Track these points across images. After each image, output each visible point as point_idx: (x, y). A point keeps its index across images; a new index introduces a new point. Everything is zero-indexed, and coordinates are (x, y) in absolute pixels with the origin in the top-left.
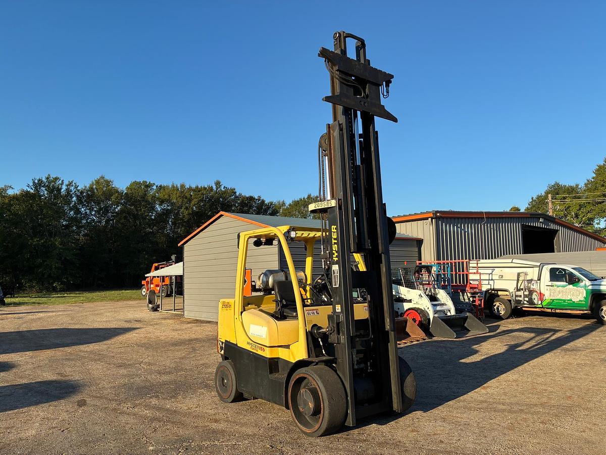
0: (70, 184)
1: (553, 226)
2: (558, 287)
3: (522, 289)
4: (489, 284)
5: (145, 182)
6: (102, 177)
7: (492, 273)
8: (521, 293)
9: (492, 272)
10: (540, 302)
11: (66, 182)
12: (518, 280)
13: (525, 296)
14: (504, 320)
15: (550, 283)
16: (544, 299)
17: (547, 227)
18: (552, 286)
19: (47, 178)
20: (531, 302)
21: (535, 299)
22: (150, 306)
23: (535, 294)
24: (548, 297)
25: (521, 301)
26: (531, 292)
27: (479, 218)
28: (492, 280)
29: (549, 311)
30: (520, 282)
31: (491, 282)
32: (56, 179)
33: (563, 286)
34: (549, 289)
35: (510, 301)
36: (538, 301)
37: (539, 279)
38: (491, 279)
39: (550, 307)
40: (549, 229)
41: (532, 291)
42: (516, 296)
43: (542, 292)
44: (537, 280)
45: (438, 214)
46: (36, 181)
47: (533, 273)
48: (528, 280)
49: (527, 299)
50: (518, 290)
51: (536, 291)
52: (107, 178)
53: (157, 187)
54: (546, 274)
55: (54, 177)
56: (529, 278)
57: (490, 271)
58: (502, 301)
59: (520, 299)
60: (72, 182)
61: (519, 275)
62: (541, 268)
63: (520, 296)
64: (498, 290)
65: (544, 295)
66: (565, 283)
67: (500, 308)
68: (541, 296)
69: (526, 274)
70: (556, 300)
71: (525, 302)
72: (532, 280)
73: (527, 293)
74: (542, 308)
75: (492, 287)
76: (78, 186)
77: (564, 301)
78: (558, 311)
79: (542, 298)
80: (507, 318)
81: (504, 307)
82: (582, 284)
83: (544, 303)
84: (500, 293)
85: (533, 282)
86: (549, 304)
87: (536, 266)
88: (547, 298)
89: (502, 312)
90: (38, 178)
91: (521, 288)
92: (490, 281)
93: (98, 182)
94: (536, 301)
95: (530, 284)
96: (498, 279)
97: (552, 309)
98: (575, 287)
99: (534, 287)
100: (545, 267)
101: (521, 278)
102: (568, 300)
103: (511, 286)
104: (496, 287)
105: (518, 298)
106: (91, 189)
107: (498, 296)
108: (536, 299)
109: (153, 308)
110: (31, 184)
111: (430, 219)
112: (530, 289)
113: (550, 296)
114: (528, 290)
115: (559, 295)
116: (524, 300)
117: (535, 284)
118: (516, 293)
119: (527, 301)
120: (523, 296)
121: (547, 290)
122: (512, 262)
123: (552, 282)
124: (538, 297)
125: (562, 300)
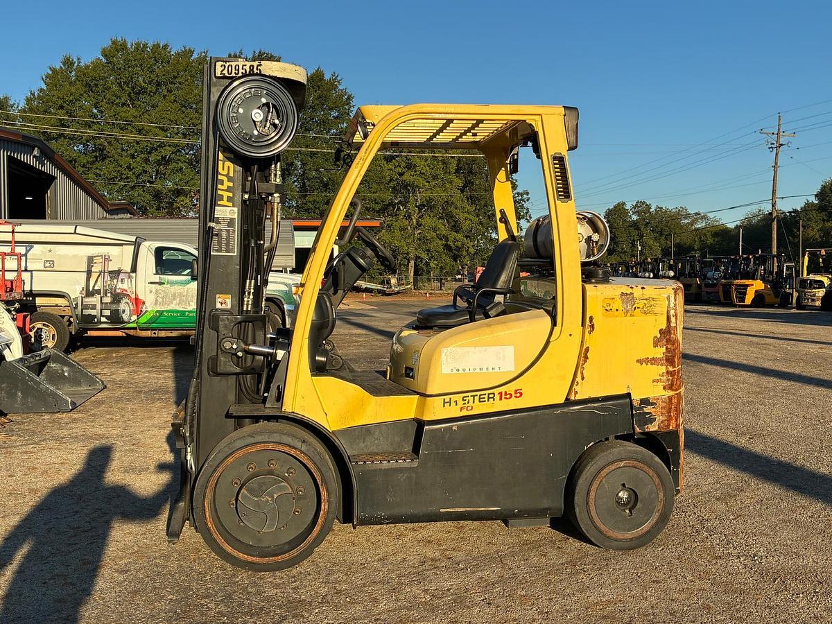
1: (49, 168)
2: (172, 284)
3: (98, 292)
7: (25, 255)
8: (95, 300)
9: (27, 251)
10: (134, 317)
12: (89, 273)
13: (104, 306)
15: (156, 278)
16: (144, 310)
17: (41, 167)
18: (160, 284)
20: (115, 318)
21: (124, 311)
23: (125, 300)
24: (150, 307)
25: (95, 316)
26: (117, 298)
28: (26, 270)
29: (148, 334)
30: (94, 276)
31: (26, 277)
33: (182, 284)
34: (154, 291)
35: (68, 318)
36: (131, 316)
37: (134, 269)
39: (154, 325)
40: (44, 172)
41: (119, 294)
42: (85, 307)
43: (141, 297)
44: (129, 270)
47: (121, 258)
48: (110, 272)
49: (107, 312)
50: (90, 293)
51: (128, 295)
54: (147, 261)
56: (113, 267)
58: (50, 320)
59: (93, 312)
61: (91, 260)
62: (137, 246)
63: (94, 307)
64: (39, 295)
65: (144, 303)
66: (184, 278)
67: (43, 336)
68: (138, 302)
69: (107, 259)
70: (167, 311)
71: (103, 319)
72: (118, 272)
73: (108, 300)
74: (136, 328)
75: (28, 289)
77: (183, 313)
78: (163, 334)
79: (139, 309)
81: (54, 331)
83: (143, 319)
85: (122, 276)
86: (151, 321)
87: (128, 243)
88: (149, 309)
89: (50, 344)
91: (96, 288)
92: (21, 273)
94: (125, 317)
95: (115, 281)
96: (42, 268)
99: (125, 286)
100: (146, 244)
101: (96, 268)
102: (190, 312)
103: (74, 286)
104: (37, 287)
105: (87, 312)
107: (36, 308)
108: (127, 312)
112: (115, 291)
113: (156, 304)
114: (111, 293)
115: (174, 302)
116: (102, 315)
117: (126, 280)
118: (85, 300)
119: (106, 317)
120: (99, 307)
121: (151, 292)
122: (75, 233)
123: (161, 276)
124: (132, 308)
125: (178, 311)
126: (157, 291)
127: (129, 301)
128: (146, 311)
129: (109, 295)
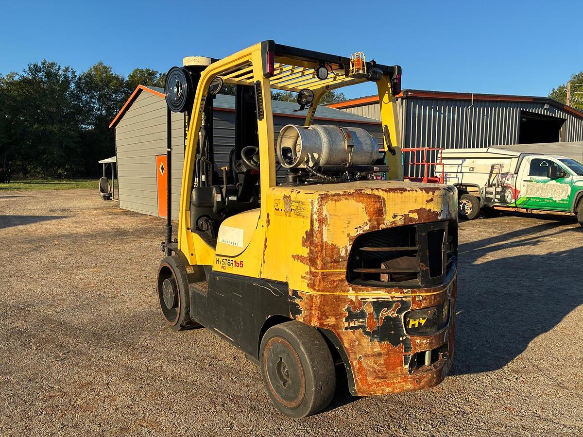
0: (67, 69)
1: (559, 114)
2: (538, 182)
3: (494, 185)
4: (456, 178)
5: (148, 70)
6: (101, 64)
7: (461, 164)
8: (492, 189)
9: (463, 162)
10: (513, 201)
11: (62, 68)
12: (491, 174)
13: (497, 193)
14: (469, 220)
15: (528, 178)
16: (519, 197)
17: (552, 114)
18: (530, 181)
19: (43, 64)
20: (503, 200)
21: (508, 197)
22: (102, 194)
23: (509, 190)
24: (523, 195)
25: (492, 198)
26: (505, 188)
27: (465, 101)
28: (461, 172)
29: (524, 211)
30: (493, 176)
31: (460, 175)
32: (53, 64)
33: (545, 182)
34: (526, 185)
35: (479, 198)
36: (511, 199)
37: (516, 173)
38: (459, 171)
39: (525, 206)
40: (555, 117)
41: (505, 186)
42: (487, 193)
43: (518, 189)
44: (513, 173)
45: (410, 93)
46: (32, 66)
47: (509, 165)
48: (503, 174)
49: (498, 197)
50: (490, 186)
51: (511, 187)
52: (105, 64)
53: (160, 75)
54: (526, 166)
55: (50, 62)
56: (504, 171)
57: (460, 162)
58: (470, 199)
59: (491, 196)
60: (68, 67)
61: (493, 167)
62: (520, 159)
63: (491, 193)
64: (467, 186)
65: (519, 192)
66: (545, 178)
67: (466, 207)
68: (516, 193)
69: (502, 166)
70: (533, 198)
71: (496, 200)
72: (507, 173)
73: (499, 189)
74: (516, 207)
75: (460, 182)
76: (75, 72)
77: (543, 199)
78: (535, 212)
79: (516, 196)
80: (473, 219)
81: (471, 206)
82: (568, 179)
83: (518, 202)
84: (469, 189)
85: (509, 176)
86: (524, 203)
87: (515, 157)
88: (522, 196)
89: (469, 212)
90: (33, 63)
91: (493, 183)
92: (458, 174)
93: (96, 68)
94: (508, 200)
95: (504, 179)
96: (468, 171)
97: (527, 209)
98: (559, 184)
99: (509, 182)
100: (527, 157)
101: (495, 171)
102: (547, 199)
103: (481, 181)
104: (464, 182)
105: (488, 196)
106: (89, 76)
107: (467, 192)
108: (510, 197)
109: (104, 197)
110: (27, 69)
111: (400, 99)
112: (503, 184)
113: (526, 193)
114: (501, 186)
115: (538, 193)
116: (495, 198)
117: (510, 179)
118: (487, 189)
119: (498, 199)
120: (494, 193)
121: (524, 186)
122: (487, 152)
123: (532, 177)
124: (512, 195)
125: (540, 198)
126: (528, 185)
127: (511, 191)
128: (520, 197)
129: (500, 187)
